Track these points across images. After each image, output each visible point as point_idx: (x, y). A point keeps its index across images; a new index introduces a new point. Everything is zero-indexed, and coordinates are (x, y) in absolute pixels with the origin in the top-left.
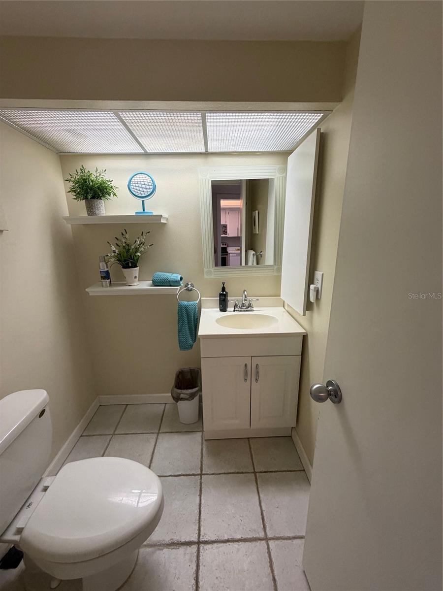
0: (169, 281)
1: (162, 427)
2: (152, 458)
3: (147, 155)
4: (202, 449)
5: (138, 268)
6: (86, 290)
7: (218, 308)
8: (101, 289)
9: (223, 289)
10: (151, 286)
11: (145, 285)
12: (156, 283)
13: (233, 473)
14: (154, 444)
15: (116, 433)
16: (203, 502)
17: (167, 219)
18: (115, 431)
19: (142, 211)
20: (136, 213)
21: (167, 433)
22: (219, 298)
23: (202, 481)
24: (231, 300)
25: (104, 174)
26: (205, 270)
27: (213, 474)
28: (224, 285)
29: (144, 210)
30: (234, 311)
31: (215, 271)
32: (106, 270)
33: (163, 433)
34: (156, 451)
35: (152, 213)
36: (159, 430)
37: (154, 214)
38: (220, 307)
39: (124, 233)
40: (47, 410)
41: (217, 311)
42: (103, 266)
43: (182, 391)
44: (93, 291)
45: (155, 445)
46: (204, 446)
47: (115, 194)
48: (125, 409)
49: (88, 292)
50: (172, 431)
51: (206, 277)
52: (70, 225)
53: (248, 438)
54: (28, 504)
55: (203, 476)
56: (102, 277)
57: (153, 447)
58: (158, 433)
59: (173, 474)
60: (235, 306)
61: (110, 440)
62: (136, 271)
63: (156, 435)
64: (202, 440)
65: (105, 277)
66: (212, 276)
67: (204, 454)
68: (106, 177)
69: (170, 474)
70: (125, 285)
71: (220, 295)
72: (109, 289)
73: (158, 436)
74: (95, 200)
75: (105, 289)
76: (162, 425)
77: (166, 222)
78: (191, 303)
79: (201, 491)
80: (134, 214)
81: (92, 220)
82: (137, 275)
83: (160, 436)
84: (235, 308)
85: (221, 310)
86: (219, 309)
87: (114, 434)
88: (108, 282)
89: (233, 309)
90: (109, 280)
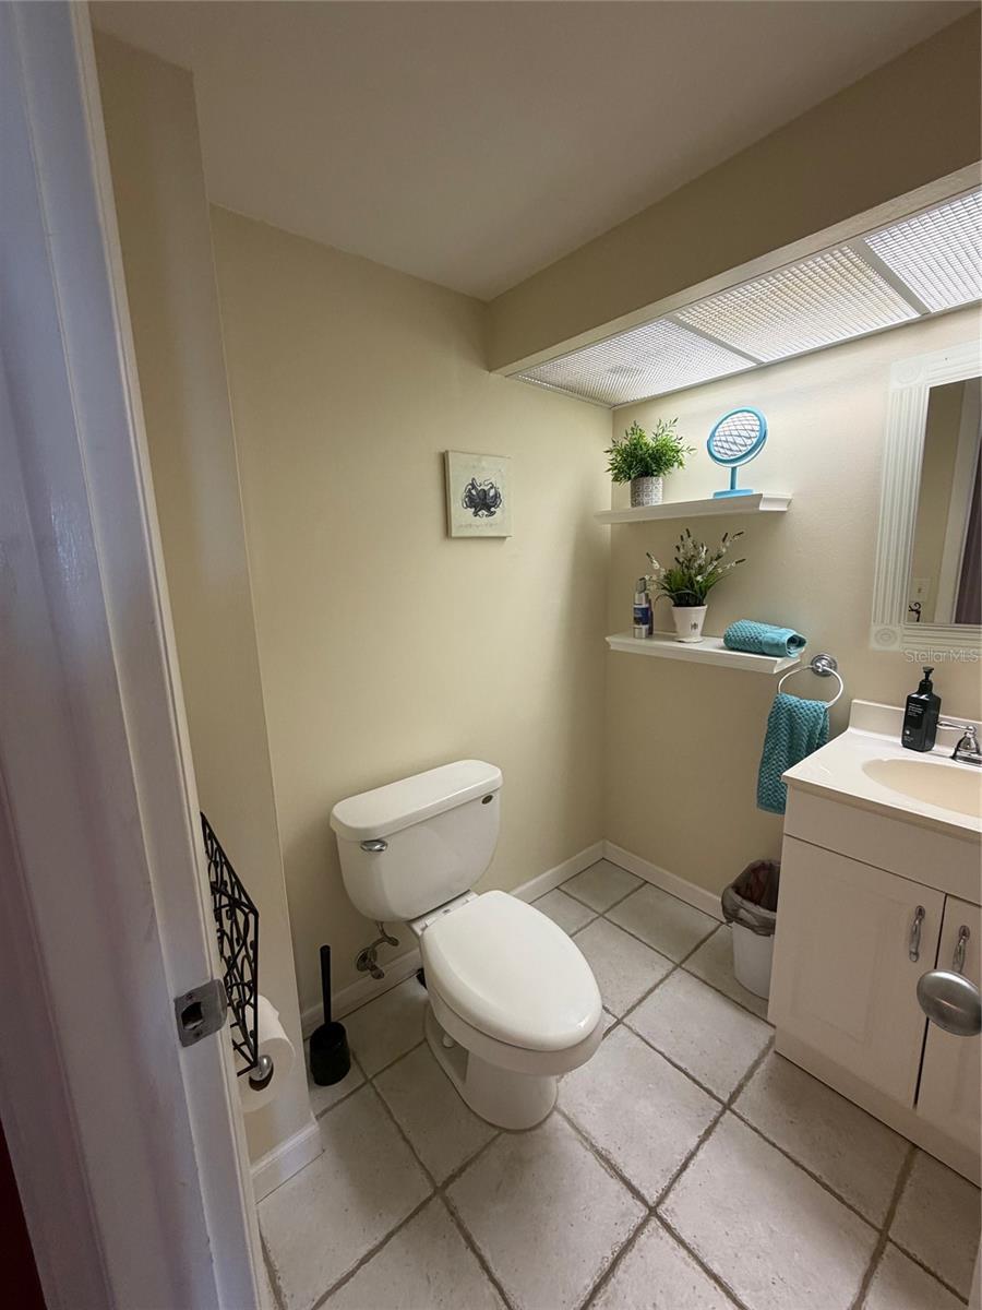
0: (761, 642)
1: (691, 959)
2: (644, 998)
3: (763, 369)
4: (757, 1064)
5: (706, 607)
6: (607, 639)
7: (894, 735)
8: (630, 641)
9: (925, 686)
10: (722, 648)
11: (713, 646)
12: (732, 644)
13: (810, 1174)
14: (660, 977)
15: (606, 915)
16: (701, 1155)
17: (789, 502)
18: (605, 912)
19: (729, 489)
20: (716, 494)
21: (696, 977)
22: (904, 710)
23: (722, 1119)
24: (951, 724)
25: (671, 429)
26: (874, 628)
27: (755, 1130)
28: (927, 676)
29: (732, 487)
30: (954, 757)
31: (906, 632)
32: (644, 606)
33: (688, 972)
34: (657, 991)
35: (751, 491)
36: (683, 962)
37: (754, 493)
38: (904, 734)
39: (685, 536)
40: (496, 798)
41: (895, 744)
42: (641, 599)
43: (745, 902)
44: (616, 642)
45: (661, 981)
46: (766, 1060)
47: (681, 464)
48: (641, 886)
49: (607, 643)
50: (708, 981)
51: (874, 645)
52: (609, 526)
53: (915, 1146)
54: (445, 909)
55: (728, 1112)
56: (635, 619)
57: (657, 981)
58: (678, 966)
59: (666, 1055)
60: (962, 744)
61: (592, 921)
62: (698, 614)
63: (671, 966)
64: (768, 1047)
65: (640, 618)
66: (895, 647)
67: (756, 1076)
68: (673, 433)
69: (662, 1050)
70: (672, 639)
71: (910, 699)
72: (644, 642)
73: (674, 969)
74: (645, 479)
75: (638, 642)
76: (693, 956)
77: (785, 509)
78: (808, 702)
79: (708, 1132)
80: (711, 498)
81: (638, 515)
82: (700, 623)
83: (679, 975)
84: (957, 750)
85: (906, 745)
86: (899, 740)
87: (602, 915)
88: (644, 631)
89: (952, 752)
90: (647, 626)
